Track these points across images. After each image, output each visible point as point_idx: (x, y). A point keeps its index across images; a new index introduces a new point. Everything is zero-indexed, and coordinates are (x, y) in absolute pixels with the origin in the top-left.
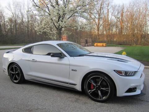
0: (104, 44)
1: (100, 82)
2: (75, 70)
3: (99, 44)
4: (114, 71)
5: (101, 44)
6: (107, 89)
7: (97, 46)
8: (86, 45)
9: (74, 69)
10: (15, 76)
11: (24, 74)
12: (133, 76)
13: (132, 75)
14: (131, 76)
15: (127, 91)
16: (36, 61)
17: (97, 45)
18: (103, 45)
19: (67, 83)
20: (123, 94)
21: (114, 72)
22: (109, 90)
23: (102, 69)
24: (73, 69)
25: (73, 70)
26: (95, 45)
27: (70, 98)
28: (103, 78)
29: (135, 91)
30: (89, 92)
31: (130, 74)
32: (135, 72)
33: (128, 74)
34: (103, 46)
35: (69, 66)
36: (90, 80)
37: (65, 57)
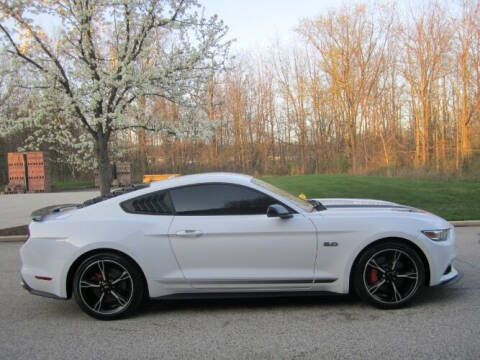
1: (395, 262)
2: (335, 244)
4: (423, 232)
6: (410, 276)
9: (331, 242)
10: (108, 295)
12: (445, 239)
15: (445, 272)
16: (199, 236)
19: (309, 281)
20: (440, 279)
21: (422, 234)
22: (415, 275)
24: (326, 241)
25: (327, 244)
26: (145, 181)
28: (401, 252)
30: (372, 291)
35: (314, 237)
36: (370, 262)
37: (294, 215)
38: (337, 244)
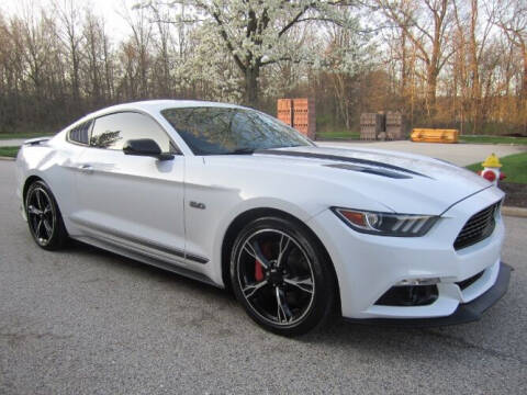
0: (450, 134)
1: (280, 255)
2: (200, 207)
3: (429, 133)
4: (333, 209)
5: (438, 133)
6: (302, 285)
7: (421, 139)
8: (382, 135)
9: (198, 202)
10: (42, 225)
11: (64, 216)
12: (419, 234)
13: (415, 231)
14: (410, 234)
15: (385, 300)
16: (92, 172)
17: (420, 137)
18: (443, 137)
19: (180, 254)
20: (365, 309)
21: (330, 212)
22: (310, 287)
23: (286, 203)
24: (194, 200)
25: (193, 204)
26: (414, 135)
27: (182, 308)
28: (290, 238)
29: (429, 302)
30: (247, 293)
31: (405, 229)
32: (434, 220)
33: (395, 228)
34: (444, 140)
35: (181, 190)
36: (247, 246)
37: (177, 157)
38: (204, 207)
